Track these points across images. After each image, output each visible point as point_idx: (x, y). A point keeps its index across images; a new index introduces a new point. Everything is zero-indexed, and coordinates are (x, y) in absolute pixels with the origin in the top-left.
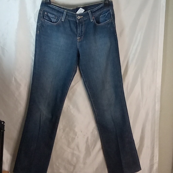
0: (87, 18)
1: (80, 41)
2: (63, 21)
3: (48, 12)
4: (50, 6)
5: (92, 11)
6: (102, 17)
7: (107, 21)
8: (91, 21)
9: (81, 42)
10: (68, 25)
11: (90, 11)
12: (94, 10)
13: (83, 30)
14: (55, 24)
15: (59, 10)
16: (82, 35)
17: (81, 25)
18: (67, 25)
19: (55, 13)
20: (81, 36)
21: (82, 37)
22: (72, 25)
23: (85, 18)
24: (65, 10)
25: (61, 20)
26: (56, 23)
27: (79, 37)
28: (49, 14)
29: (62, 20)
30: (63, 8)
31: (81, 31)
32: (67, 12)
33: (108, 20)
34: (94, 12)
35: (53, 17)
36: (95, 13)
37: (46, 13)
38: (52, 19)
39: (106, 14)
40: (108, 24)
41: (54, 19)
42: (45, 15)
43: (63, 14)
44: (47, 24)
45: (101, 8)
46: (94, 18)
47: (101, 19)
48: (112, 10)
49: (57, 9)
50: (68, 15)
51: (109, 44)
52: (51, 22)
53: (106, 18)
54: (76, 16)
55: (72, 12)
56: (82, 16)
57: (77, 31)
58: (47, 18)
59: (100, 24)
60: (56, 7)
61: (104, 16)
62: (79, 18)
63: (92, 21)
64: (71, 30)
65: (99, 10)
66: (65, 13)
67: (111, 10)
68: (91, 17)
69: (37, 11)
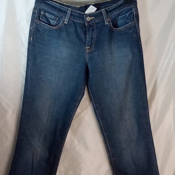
0: (99, 20)
1: (90, 51)
2: (67, 23)
3: (45, 12)
4: (49, 2)
5: (108, 10)
6: (121, 18)
7: (127, 25)
8: (106, 24)
9: (91, 53)
10: (74, 29)
11: (104, 9)
12: (111, 9)
13: (95, 36)
14: (54, 27)
15: (60, 8)
16: (93, 44)
17: (91, 29)
18: (72, 30)
19: (55, 13)
20: (91, 45)
21: (93, 46)
22: (79, 30)
23: (98, 20)
24: (69, 9)
25: (64, 21)
26: (56, 27)
27: (89, 46)
28: (47, 14)
29: (65, 23)
30: (67, 6)
31: (92, 38)
32: (72, 10)
33: (130, 23)
34: (110, 11)
35: (52, 18)
36: (112, 13)
37: (42, 13)
38: (51, 20)
39: (127, 14)
40: (130, 28)
41: (53, 21)
42: (42, 15)
43: (67, 14)
44: (44, 28)
45: (121, 5)
46: (109, 20)
47: (120, 22)
48: (136, 9)
49: (58, 7)
50: (73, 15)
51: (130, 57)
52: (50, 25)
53: (127, 21)
54: (85, 16)
55: (79, 12)
56: (94, 17)
57: (86, 39)
58: (43, 20)
59: (119, 28)
60: (56, 4)
61: (125, 17)
62: (88, 19)
63: (108, 25)
64: (78, 36)
65: (118, 9)
66: (69, 12)
67: (134, 9)
68: (106, 18)
69: (31, 9)
